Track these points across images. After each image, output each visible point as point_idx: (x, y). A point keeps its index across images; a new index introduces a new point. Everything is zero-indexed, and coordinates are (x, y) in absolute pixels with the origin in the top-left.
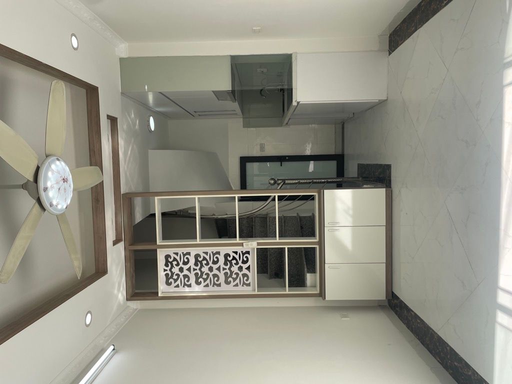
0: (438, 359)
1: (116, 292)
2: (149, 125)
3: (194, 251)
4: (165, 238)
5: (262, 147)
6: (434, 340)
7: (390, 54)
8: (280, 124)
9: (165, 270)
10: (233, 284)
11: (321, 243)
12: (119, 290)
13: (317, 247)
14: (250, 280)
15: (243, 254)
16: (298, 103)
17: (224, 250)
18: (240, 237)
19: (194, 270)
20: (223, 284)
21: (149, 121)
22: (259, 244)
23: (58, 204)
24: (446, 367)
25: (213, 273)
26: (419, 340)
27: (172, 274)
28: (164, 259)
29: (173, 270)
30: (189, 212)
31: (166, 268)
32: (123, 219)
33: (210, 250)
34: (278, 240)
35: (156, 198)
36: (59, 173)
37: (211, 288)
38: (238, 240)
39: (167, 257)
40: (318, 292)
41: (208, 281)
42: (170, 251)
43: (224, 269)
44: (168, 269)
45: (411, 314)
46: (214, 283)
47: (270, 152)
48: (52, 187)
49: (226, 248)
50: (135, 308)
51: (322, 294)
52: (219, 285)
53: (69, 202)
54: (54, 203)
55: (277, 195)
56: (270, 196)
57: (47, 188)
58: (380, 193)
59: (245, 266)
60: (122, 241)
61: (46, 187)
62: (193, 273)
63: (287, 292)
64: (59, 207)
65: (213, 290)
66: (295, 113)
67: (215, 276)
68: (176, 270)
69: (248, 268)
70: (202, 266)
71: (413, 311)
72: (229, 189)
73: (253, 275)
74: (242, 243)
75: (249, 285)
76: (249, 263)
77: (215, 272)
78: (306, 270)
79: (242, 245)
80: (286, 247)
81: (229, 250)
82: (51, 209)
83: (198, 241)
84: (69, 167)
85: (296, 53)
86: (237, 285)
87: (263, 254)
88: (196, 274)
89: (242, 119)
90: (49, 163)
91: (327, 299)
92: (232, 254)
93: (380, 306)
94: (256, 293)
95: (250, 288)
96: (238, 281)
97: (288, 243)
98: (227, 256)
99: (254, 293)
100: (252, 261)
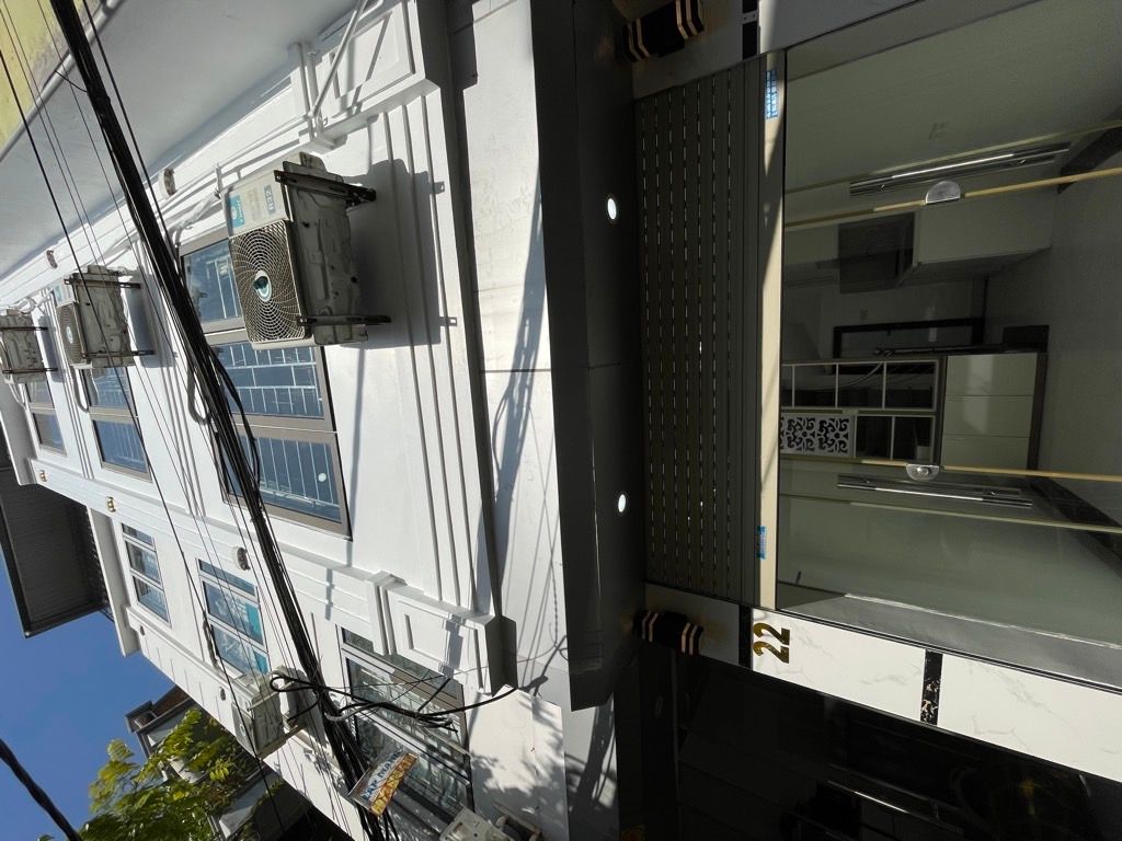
3: (788, 416)
7: (1059, 193)
10: (827, 449)
11: (940, 414)
13: (934, 417)
14: (848, 447)
15: (841, 422)
16: (919, 264)
17: (819, 417)
18: (839, 405)
20: (817, 449)
22: (860, 412)
25: (806, 438)
33: (805, 416)
34: (883, 409)
38: (836, 408)
43: (819, 435)
46: (807, 447)
47: (873, 319)
49: (821, 414)
55: (885, 363)
56: (877, 365)
58: (1030, 359)
59: (842, 433)
63: (892, 463)
66: (914, 274)
67: (809, 440)
69: (846, 436)
72: (816, 357)
73: (851, 443)
75: (846, 451)
76: (848, 430)
77: (809, 437)
78: (917, 443)
79: (841, 412)
81: (826, 417)
83: (793, 407)
86: (832, 451)
87: (862, 422)
88: (789, 438)
92: (828, 422)
94: (854, 460)
95: (845, 455)
96: (833, 447)
97: (895, 413)
98: (822, 422)
99: (850, 460)
100: (852, 429)
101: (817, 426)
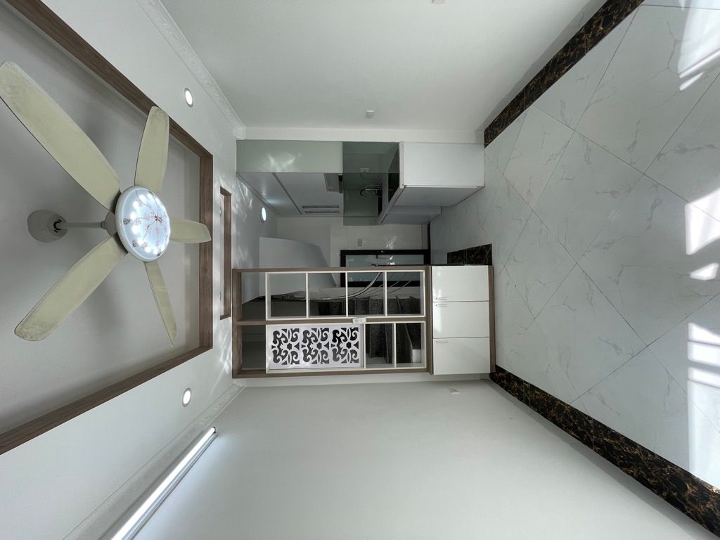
0: (573, 433)
1: (221, 360)
2: (261, 215)
3: (303, 327)
4: (273, 314)
5: (360, 243)
6: (565, 412)
7: (486, 146)
8: (376, 223)
9: (273, 347)
10: (341, 360)
11: (429, 318)
12: (225, 358)
13: (424, 322)
14: (359, 357)
15: (352, 330)
16: (405, 186)
17: (333, 327)
18: (349, 314)
19: (303, 346)
21: (261, 211)
22: (368, 320)
23: (145, 245)
24: (588, 443)
25: (321, 350)
26: (539, 412)
27: (280, 350)
28: (273, 336)
29: (281, 347)
30: (295, 296)
31: (274, 345)
32: (232, 294)
33: (319, 326)
34: (386, 316)
35: (266, 273)
36: (150, 208)
37: (319, 365)
38: (347, 317)
39: (276, 333)
40: (425, 367)
41: (316, 358)
42: (279, 328)
43: (333, 346)
44: (276, 345)
45: (525, 386)
46: (322, 359)
47: (367, 246)
48: (137, 221)
49: (334, 324)
50: (241, 385)
51: (429, 369)
52: (327, 362)
53: (163, 247)
54: (140, 242)
55: (385, 271)
57: (129, 221)
58: (483, 270)
59: (353, 343)
60: (230, 316)
61: (127, 218)
62: (301, 349)
63: (395, 368)
64: (148, 250)
65: (321, 367)
66: (396, 204)
67: (323, 352)
68: (284, 346)
69: (357, 345)
70: (310, 342)
71: (527, 383)
73: (361, 352)
74: (352, 319)
75: (357, 361)
76: (358, 339)
77: (324, 348)
78: (411, 346)
79: (351, 321)
80: (395, 323)
81: (338, 326)
82: (134, 249)
83: (307, 317)
84: (165, 206)
85: (403, 142)
86: (345, 362)
88: (305, 351)
89: (343, 218)
90: (136, 191)
91: (435, 374)
92: (341, 331)
93: (482, 379)
94: (365, 369)
95: (358, 365)
96: (346, 357)
97: (394, 320)
98: (335, 332)
99: (362, 369)
100: (361, 337)
101: (330, 336)
